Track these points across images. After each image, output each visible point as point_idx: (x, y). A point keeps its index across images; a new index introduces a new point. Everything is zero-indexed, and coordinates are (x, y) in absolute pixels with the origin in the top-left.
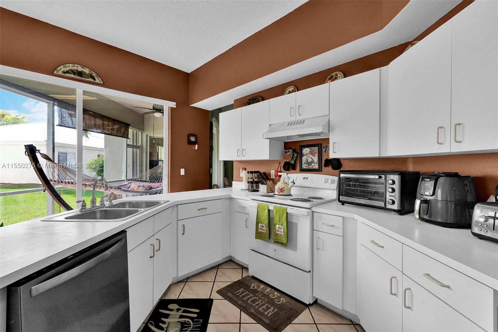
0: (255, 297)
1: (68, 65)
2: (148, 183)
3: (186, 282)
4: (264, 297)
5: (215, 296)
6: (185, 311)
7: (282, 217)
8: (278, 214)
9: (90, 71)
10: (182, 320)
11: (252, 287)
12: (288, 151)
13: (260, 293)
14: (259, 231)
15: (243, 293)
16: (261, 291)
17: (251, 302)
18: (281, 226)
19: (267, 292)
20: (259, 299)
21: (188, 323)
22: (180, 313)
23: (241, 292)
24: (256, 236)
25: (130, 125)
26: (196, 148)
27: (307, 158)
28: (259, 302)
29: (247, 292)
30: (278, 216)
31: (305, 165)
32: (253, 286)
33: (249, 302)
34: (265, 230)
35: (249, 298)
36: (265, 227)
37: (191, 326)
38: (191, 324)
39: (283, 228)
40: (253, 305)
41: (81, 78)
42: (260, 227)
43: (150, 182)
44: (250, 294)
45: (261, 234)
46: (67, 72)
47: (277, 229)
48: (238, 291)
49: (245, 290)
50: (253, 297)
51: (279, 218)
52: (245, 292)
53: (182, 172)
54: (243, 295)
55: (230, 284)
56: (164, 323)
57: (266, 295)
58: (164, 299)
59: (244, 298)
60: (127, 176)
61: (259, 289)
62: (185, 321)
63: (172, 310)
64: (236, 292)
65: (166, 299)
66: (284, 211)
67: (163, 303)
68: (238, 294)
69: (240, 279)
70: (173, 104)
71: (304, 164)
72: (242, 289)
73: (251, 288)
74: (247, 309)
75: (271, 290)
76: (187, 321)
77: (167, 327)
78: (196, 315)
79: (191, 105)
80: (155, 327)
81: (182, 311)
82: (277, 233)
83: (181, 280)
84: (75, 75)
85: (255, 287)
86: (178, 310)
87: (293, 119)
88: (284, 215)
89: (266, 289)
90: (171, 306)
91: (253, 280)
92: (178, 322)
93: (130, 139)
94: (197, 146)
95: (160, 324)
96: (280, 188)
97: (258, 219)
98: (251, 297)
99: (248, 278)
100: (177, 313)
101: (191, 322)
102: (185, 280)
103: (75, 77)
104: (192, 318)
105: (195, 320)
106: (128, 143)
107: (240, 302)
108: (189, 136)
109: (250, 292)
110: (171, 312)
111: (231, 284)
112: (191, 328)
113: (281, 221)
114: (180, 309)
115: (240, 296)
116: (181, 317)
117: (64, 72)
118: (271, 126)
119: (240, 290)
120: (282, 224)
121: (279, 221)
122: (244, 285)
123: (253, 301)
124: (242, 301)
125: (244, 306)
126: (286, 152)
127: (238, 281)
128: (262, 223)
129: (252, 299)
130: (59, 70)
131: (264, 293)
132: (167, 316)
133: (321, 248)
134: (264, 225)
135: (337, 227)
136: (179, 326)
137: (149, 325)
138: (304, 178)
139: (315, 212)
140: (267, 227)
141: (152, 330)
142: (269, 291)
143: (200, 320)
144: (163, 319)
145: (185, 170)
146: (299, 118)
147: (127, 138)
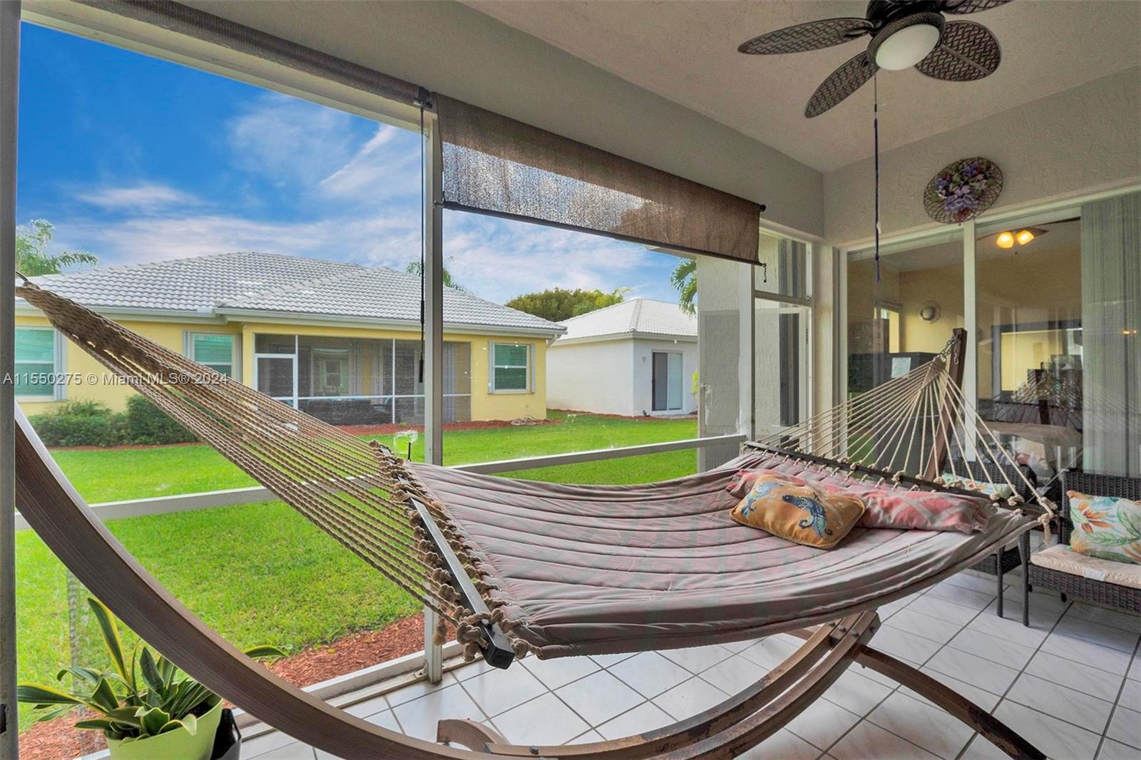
2: (845, 473)
25: (763, 208)
43: (857, 468)
60: (753, 421)
93: (765, 265)
106: (756, 289)
147: (755, 262)
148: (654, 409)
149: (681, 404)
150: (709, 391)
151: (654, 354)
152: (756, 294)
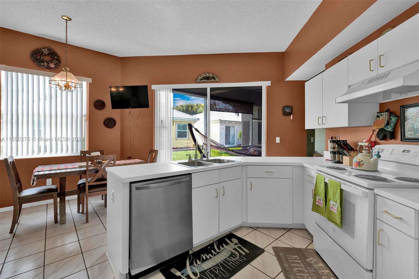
0: (305, 269)
1: (202, 75)
3: (255, 230)
4: (315, 275)
5: (269, 250)
6: (239, 247)
7: (336, 192)
8: (333, 189)
9: (213, 75)
10: (234, 251)
11: (309, 260)
12: (381, 115)
13: (314, 269)
14: (317, 203)
15: (295, 259)
16: (316, 268)
17: (296, 270)
18: (335, 204)
19: (323, 273)
20: (308, 272)
21: (236, 255)
22: (236, 247)
23: (294, 258)
24: (312, 208)
25: (254, 104)
26: (292, 119)
27: (412, 122)
28: (305, 275)
29: (300, 261)
30: (332, 191)
31: (409, 133)
32: (312, 260)
33: (295, 269)
34: (322, 204)
35: (297, 267)
36: (322, 201)
37: (236, 258)
38: (237, 257)
39: (336, 206)
40: (297, 274)
41: (208, 81)
42: (317, 200)
44: (301, 264)
45: (318, 207)
46: (202, 79)
47: (331, 206)
48: (291, 256)
49: (299, 258)
50: (303, 268)
51: (333, 193)
52: (298, 260)
53: (278, 140)
54: (294, 261)
55: (288, 247)
56: (223, 247)
57: (319, 274)
58: (234, 233)
59: (292, 264)
60: (252, 143)
61: (315, 266)
62: (235, 253)
63: (232, 242)
64: (289, 256)
65: (235, 234)
66: (338, 186)
67: (230, 236)
68: (289, 258)
69: (303, 248)
70: (268, 83)
71: (408, 131)
72: (297, 256)
73: (307, 260)
74: (288, 273)
75: (329, 273)
76: (236, 254)
77: (222, 250)
78: (244, 254)
79: (286, 80)
80: (217, 246)
81: (237, 246)
82: (331, 209)
83: (253, 226)
84: (205, 80)
85: (312, 261)
86: (236, 244)
87: (374, 74)
88: (337, 191)
89: (323, 270)
90: (233, 240)
91: (315, 255)
92: (231, 251)
94: (292, 116)
95: (220, 246)
96: (358, 161)
97: (316, 191)
98: (301, 267)
99: (311, 251)
100: (234, 246)
101: (238, 256)
102: (255, 228)
103: (206, 81)
104: (240, 254)
105: (242, 256)
107: (286, 265)
108: (284, 108)
109: (302, 262)
110: (231, 243)
111: (290, 248)
112: (235, 259)
113: (335, 197)
114: (238, 244)
115: (290, 261)
116: (235, 249)
117: (200, 80)
118: (351, 87)
119: (293, 256)
120: (336, 201)
121: (334, 197)
122: (302, 254)
123: (299, 271)
124: (288, 265)
125: (287, 269)
126: (378, 116)
127: (299, 248)
128: (319, 196)
129: (301, 269)
130: (198, 79)
131: (318, 272)
132: (227, 244)
133: (386, 246)
134: (321, 198)
135: (406, 223)
136: (230, 254)
137: (215, 243)
138: (404, 151)
139: (378, 195)
140: (324, 201)
141: (214, 246)
142: (326, 273)
143: (244, 258)
144: (224, 244)
145: (280, 138)
146: (381, 71)
147: (252, 114)
148: (226, 144)
149: (234, 142)
150: (244, 137)
151: (226, 127)
152: (253, 119)
